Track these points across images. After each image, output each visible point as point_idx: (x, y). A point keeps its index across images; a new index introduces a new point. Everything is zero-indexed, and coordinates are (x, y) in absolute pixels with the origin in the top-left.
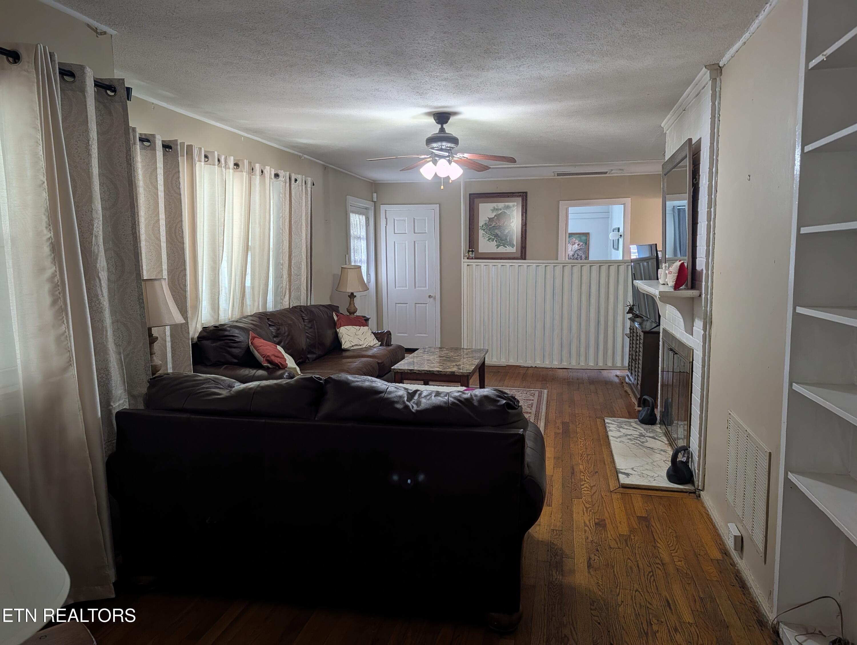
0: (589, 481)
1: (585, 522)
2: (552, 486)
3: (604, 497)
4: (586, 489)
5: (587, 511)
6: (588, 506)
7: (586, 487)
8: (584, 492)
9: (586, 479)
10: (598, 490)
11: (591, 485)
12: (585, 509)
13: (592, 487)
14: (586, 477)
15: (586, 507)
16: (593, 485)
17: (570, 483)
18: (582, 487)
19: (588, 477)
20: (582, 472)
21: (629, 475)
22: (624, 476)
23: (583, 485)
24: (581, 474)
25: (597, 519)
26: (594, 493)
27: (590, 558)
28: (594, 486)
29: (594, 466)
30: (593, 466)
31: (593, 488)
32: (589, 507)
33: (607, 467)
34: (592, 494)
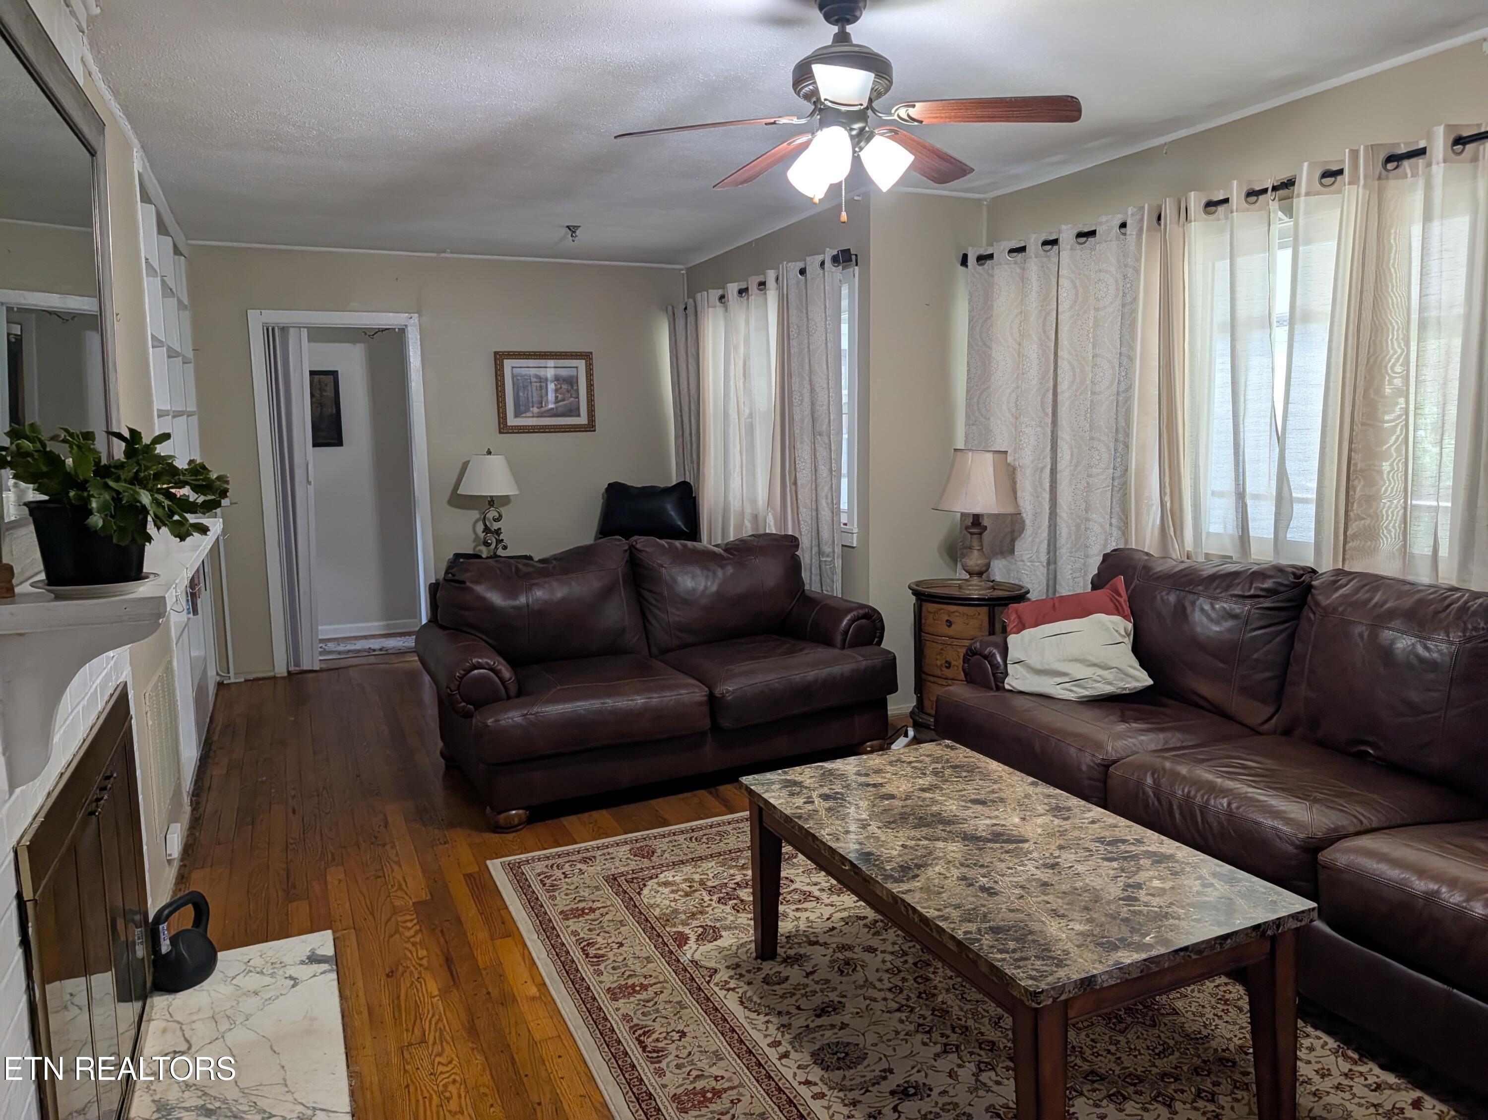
0: (404, 945)
1: (400, 866)
2: (481, 914)
3: (370, 917)
4: (409, 925)
5: (400, 885)
6: (400, 894)
7: (410, 929)
8: (410, 918)
9: (413, 949)
10: (383, 925)
11: (397, 936)
12: (404, 886)
13: (397, 931)
14: (415, 954)
15: (403, 890)
16: (394, 938)
17: (445, 930)
18: (418, 927)
19: (410, 955)
20: (426, 969)
21: (309, 958)
22: (321, 952)
23: (416, 933)
24: (428, 962)
25: (380, 877)
26: (389, 920)
27: (386, 827)
28: (391, 936)
29: (399, 997)
30: (403, 997)
31: (393, 930)
32: (396, 891)
33: (363, 1000)
34: (393, 919)
